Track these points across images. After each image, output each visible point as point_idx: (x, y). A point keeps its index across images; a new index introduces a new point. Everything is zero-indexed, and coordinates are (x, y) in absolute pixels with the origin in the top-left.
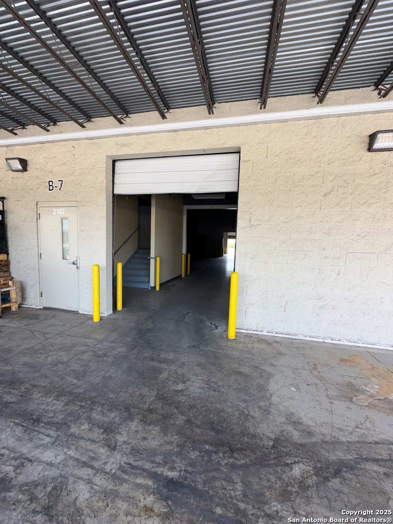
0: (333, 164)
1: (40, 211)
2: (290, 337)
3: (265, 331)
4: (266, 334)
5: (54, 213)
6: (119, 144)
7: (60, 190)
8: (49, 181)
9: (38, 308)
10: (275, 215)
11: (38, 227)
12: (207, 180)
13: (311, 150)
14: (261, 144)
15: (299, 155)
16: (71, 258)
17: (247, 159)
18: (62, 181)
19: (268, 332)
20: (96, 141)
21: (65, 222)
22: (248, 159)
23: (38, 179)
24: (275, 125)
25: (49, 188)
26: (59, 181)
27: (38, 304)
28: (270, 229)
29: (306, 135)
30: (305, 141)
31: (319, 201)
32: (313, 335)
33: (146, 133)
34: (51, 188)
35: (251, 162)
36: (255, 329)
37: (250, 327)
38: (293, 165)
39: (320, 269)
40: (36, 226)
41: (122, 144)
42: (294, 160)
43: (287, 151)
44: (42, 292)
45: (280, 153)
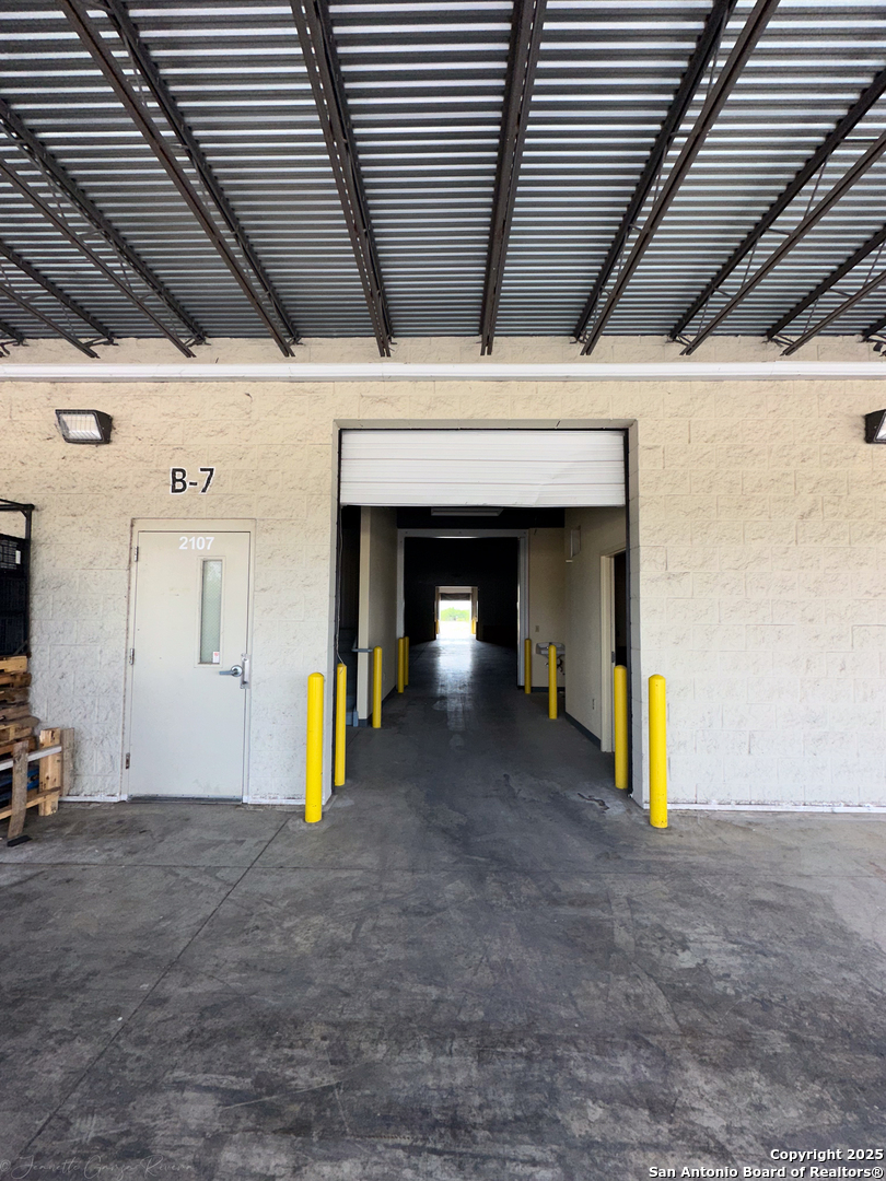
0: (811, 461)
1: (142, 541)
2: (765, 808)
3: (714, 801)
4: (717, 808)
5: (182, 547)
6: (369, 397)
7: (204, 491)
8: (174, 471)
9: (115, 800)
10: (714, 554)
11: (129, 583)
12: (555, 481)
13: (768, 435)
14: (677, 418)
15: (750, 442)
16: (228, 656)
17: (651, 444)
18: (211, 470)
19: (720, 804)
20: (307, 386)
21: (214, 567)
22: (655, 444)
23: (141, 463)
24: (701, 385)
25: (174, 486)
26: (202, 470)
27: (116, 790)
28: (707, 582)
29: (758, 406)
30: (756, 418)
31: (793, 528)
32: (809, 799)
33: (433, 379)
34: (179, 486)
35: (661, 449)
36: (693, 798)
37: (681, 796)
38: (740, 460)
39: (808, 661)
40: (125, 580)
41: (373, 397)
42: (740, 451)
43: (726, 434)
44: (128, 755)
45: (714, 435)
